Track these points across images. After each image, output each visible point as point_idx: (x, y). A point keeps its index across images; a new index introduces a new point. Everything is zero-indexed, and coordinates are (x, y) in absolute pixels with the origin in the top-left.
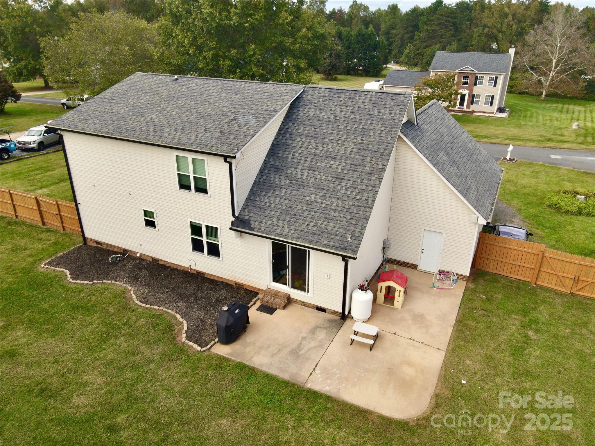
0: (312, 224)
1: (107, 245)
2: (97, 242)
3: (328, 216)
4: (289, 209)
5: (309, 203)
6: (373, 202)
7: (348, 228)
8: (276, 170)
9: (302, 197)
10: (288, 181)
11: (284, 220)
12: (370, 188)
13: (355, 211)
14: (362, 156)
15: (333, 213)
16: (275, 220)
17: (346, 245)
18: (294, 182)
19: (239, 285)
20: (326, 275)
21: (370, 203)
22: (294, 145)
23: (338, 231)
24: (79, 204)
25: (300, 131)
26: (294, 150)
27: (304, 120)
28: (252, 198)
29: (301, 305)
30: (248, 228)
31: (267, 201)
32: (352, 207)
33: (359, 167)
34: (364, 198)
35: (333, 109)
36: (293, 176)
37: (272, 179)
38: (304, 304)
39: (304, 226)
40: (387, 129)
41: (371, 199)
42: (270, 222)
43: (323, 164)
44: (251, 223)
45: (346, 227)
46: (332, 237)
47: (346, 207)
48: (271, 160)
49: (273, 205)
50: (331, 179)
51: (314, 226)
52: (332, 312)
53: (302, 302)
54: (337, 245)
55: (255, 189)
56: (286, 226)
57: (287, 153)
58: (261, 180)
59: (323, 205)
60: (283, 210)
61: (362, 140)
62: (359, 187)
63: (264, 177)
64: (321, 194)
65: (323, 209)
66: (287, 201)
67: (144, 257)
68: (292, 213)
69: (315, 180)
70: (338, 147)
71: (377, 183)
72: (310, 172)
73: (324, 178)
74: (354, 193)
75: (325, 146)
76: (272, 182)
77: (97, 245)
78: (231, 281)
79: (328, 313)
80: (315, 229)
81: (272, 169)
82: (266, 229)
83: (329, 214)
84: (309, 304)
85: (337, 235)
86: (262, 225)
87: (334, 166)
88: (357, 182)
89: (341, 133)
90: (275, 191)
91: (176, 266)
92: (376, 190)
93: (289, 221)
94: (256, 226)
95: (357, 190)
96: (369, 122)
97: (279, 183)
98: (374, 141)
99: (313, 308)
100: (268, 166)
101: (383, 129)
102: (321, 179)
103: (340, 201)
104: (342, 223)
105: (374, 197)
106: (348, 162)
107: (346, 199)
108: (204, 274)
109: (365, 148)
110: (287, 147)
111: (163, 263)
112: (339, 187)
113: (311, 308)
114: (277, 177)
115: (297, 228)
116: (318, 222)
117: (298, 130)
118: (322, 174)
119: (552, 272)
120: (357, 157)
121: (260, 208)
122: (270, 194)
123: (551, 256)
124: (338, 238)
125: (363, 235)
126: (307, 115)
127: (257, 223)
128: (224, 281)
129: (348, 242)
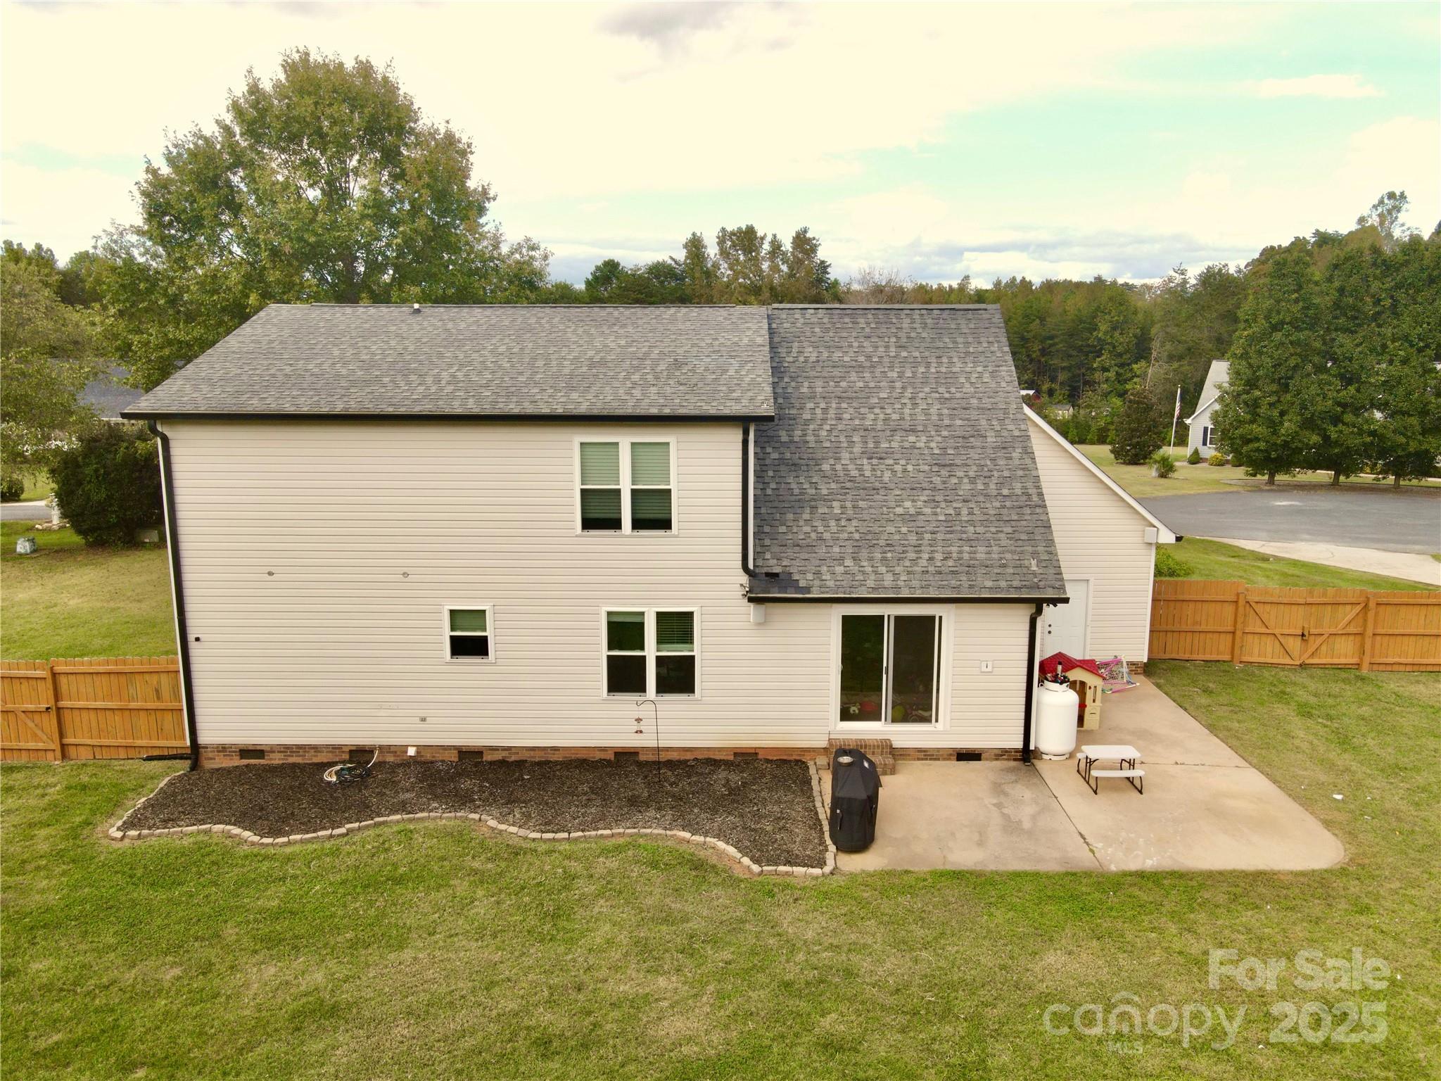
0: (939, 556)
1: (287, 749)
2: (246, 752)
3: (964, 536)
4: (869, 537)
5: (908, 518)
6: (1041, 495)
7: (1018, 549)
8: (793, 468)
9: (885, 509)
10: (833, 486)
11: (871, 559)
12: (1020, 473)
13: (1016, 518)
14: (968, 420)
15: (971, 529)
16: (848, 562)
17: (1035, 580)
18: (848, 485)
19: (743, 754)
20: (984, 664)
21: (1035, 498)
22: (807, 416)
23: (1001, 559)
24: (197, 639)
25: (804, 390)
26: (811, 427)
27: (802, 369)
28: (767, 529)
29: (919, 759)
30: (793, 589)
31: (807, 529)
32: (1005, 511)
33: (972, 440)
34: (1019, 492)
35: (855, 344)
36: (841, 474)
37: (794, 486)
38: (926, 755)
39: (923, 562)
40: (990, 369)
41: (1032, 491)
42: (839, 569)
43: (894, 444)
44: (796, 577)
45: (1013, 548)
46: (996, 571)
47: (992, 512)
48: (769, 450)
49: (827, 536)
50: (927, 468)
51: (945, 559)
52: (996, 755)
53: (920, 750)
54: (1016, 583)
55: (763, 510)
56: (883, 569)
57: (798, 433)
58: (769, 492)
59: (942, 518)
60: (857, 540)
61: (949, 392)
62: (995, 473)
63: (773, 486)
64: (922, 498)
65: (945, 524)
66: (854, 523)
67: (428, 756)
68: (882, 543)
69: (895, 475)
70: (907, 411)
71: (1028, 461)
72: (875, 461)
73: (910, 468)
74: (992, 486)
75: (877, 411)
76: (796, 491)
77: (245, 762)
78: (720, 749)
79: (987, 759)
80: (951, 563)
81: (782, 468)
82: (838, 583)
83: (965, 532)
84: (938, 750)
85: (1004, 566)
86: (824, 577)
87: (922, 445)
88: (987, 465)
89: (898, 385)
90: (814, 508)
91: (542, 754)
92: (1034, 473)
93: (884, 559)
94: (811, 583)
95: (994, 480)
96: (945, 360)
97: (814, 491)
98: (975, 392)
99: (949, 759)
100: (767, 462)
101: (980, 369)
102: (905, 471)
103: (972, 505)
104: (1003, 543)
105: (1039, 487)
106: (945, 433)
107: (981, 498)
108: (636, 754)
109: (965, 406)
110: (791, 422)
111: (498, 756)
112: (954, 480)
113: (944, 759)
114: (802, 480)
115: (909, 569)
116: (948, 549)
117: (797, 388)
118: (903, 462)
119: (1264, 630)
120: (959, 422)
121: (798, 546)
122: (806, 516)
123: (1257, 599)
124: (1011, 571)
125: (1056, 555)
126: (802, 359)
127: (810, 576)
128: (700, 757)
129: (1034, 574)
